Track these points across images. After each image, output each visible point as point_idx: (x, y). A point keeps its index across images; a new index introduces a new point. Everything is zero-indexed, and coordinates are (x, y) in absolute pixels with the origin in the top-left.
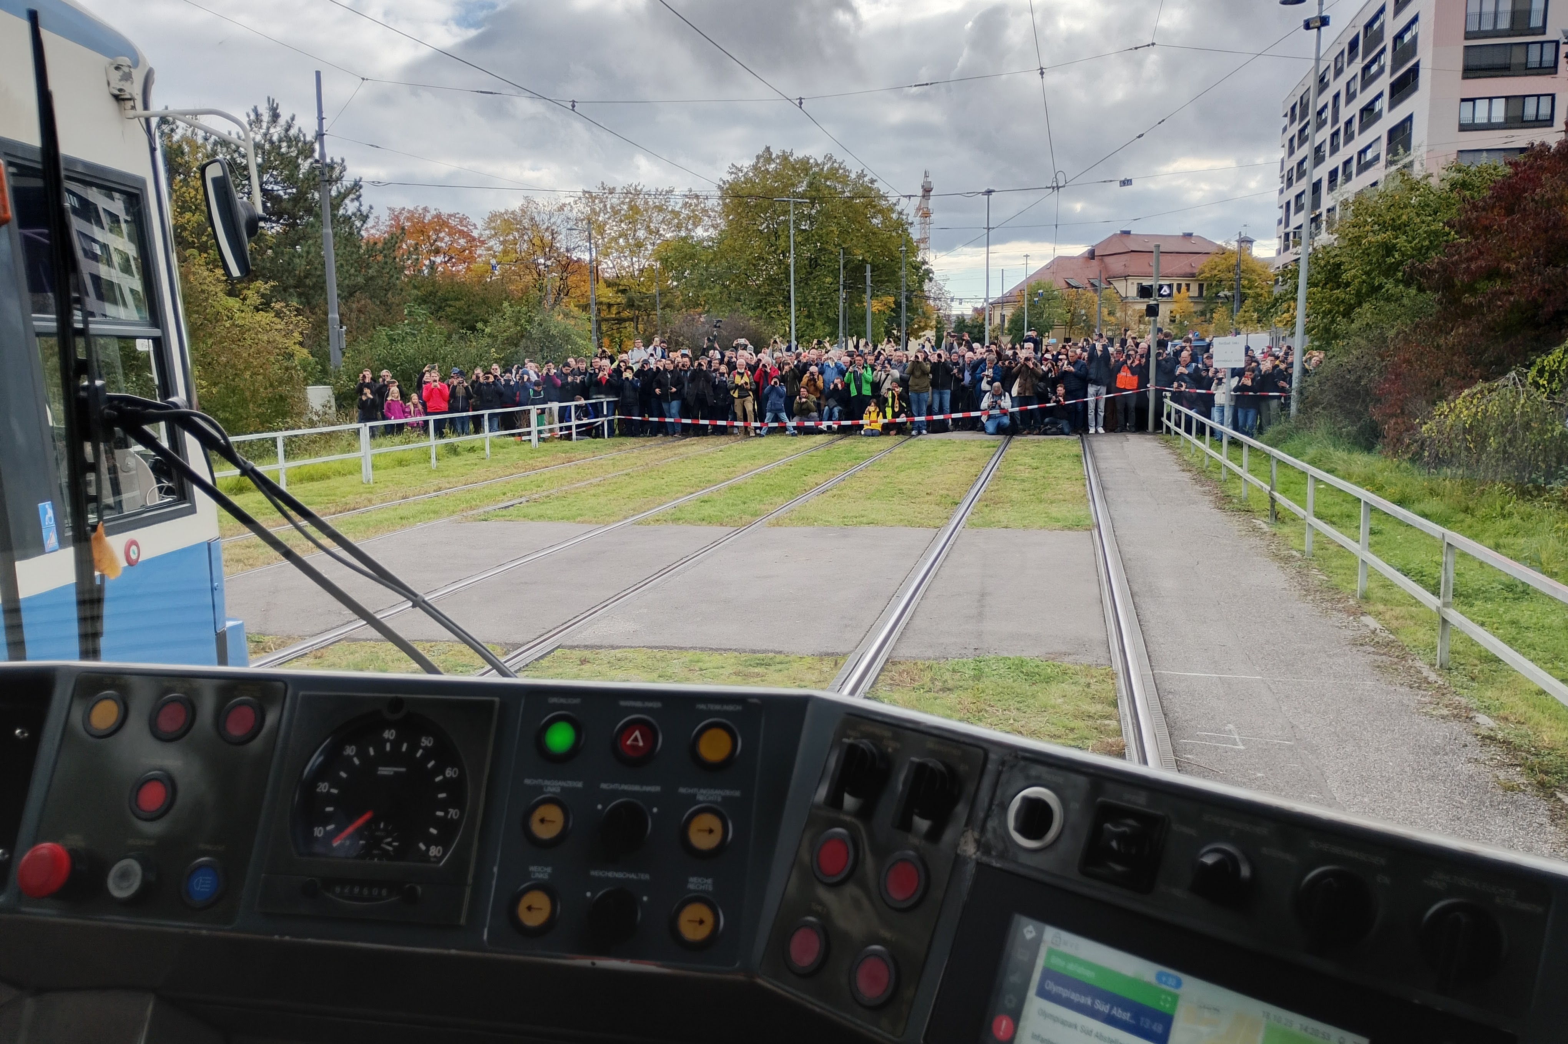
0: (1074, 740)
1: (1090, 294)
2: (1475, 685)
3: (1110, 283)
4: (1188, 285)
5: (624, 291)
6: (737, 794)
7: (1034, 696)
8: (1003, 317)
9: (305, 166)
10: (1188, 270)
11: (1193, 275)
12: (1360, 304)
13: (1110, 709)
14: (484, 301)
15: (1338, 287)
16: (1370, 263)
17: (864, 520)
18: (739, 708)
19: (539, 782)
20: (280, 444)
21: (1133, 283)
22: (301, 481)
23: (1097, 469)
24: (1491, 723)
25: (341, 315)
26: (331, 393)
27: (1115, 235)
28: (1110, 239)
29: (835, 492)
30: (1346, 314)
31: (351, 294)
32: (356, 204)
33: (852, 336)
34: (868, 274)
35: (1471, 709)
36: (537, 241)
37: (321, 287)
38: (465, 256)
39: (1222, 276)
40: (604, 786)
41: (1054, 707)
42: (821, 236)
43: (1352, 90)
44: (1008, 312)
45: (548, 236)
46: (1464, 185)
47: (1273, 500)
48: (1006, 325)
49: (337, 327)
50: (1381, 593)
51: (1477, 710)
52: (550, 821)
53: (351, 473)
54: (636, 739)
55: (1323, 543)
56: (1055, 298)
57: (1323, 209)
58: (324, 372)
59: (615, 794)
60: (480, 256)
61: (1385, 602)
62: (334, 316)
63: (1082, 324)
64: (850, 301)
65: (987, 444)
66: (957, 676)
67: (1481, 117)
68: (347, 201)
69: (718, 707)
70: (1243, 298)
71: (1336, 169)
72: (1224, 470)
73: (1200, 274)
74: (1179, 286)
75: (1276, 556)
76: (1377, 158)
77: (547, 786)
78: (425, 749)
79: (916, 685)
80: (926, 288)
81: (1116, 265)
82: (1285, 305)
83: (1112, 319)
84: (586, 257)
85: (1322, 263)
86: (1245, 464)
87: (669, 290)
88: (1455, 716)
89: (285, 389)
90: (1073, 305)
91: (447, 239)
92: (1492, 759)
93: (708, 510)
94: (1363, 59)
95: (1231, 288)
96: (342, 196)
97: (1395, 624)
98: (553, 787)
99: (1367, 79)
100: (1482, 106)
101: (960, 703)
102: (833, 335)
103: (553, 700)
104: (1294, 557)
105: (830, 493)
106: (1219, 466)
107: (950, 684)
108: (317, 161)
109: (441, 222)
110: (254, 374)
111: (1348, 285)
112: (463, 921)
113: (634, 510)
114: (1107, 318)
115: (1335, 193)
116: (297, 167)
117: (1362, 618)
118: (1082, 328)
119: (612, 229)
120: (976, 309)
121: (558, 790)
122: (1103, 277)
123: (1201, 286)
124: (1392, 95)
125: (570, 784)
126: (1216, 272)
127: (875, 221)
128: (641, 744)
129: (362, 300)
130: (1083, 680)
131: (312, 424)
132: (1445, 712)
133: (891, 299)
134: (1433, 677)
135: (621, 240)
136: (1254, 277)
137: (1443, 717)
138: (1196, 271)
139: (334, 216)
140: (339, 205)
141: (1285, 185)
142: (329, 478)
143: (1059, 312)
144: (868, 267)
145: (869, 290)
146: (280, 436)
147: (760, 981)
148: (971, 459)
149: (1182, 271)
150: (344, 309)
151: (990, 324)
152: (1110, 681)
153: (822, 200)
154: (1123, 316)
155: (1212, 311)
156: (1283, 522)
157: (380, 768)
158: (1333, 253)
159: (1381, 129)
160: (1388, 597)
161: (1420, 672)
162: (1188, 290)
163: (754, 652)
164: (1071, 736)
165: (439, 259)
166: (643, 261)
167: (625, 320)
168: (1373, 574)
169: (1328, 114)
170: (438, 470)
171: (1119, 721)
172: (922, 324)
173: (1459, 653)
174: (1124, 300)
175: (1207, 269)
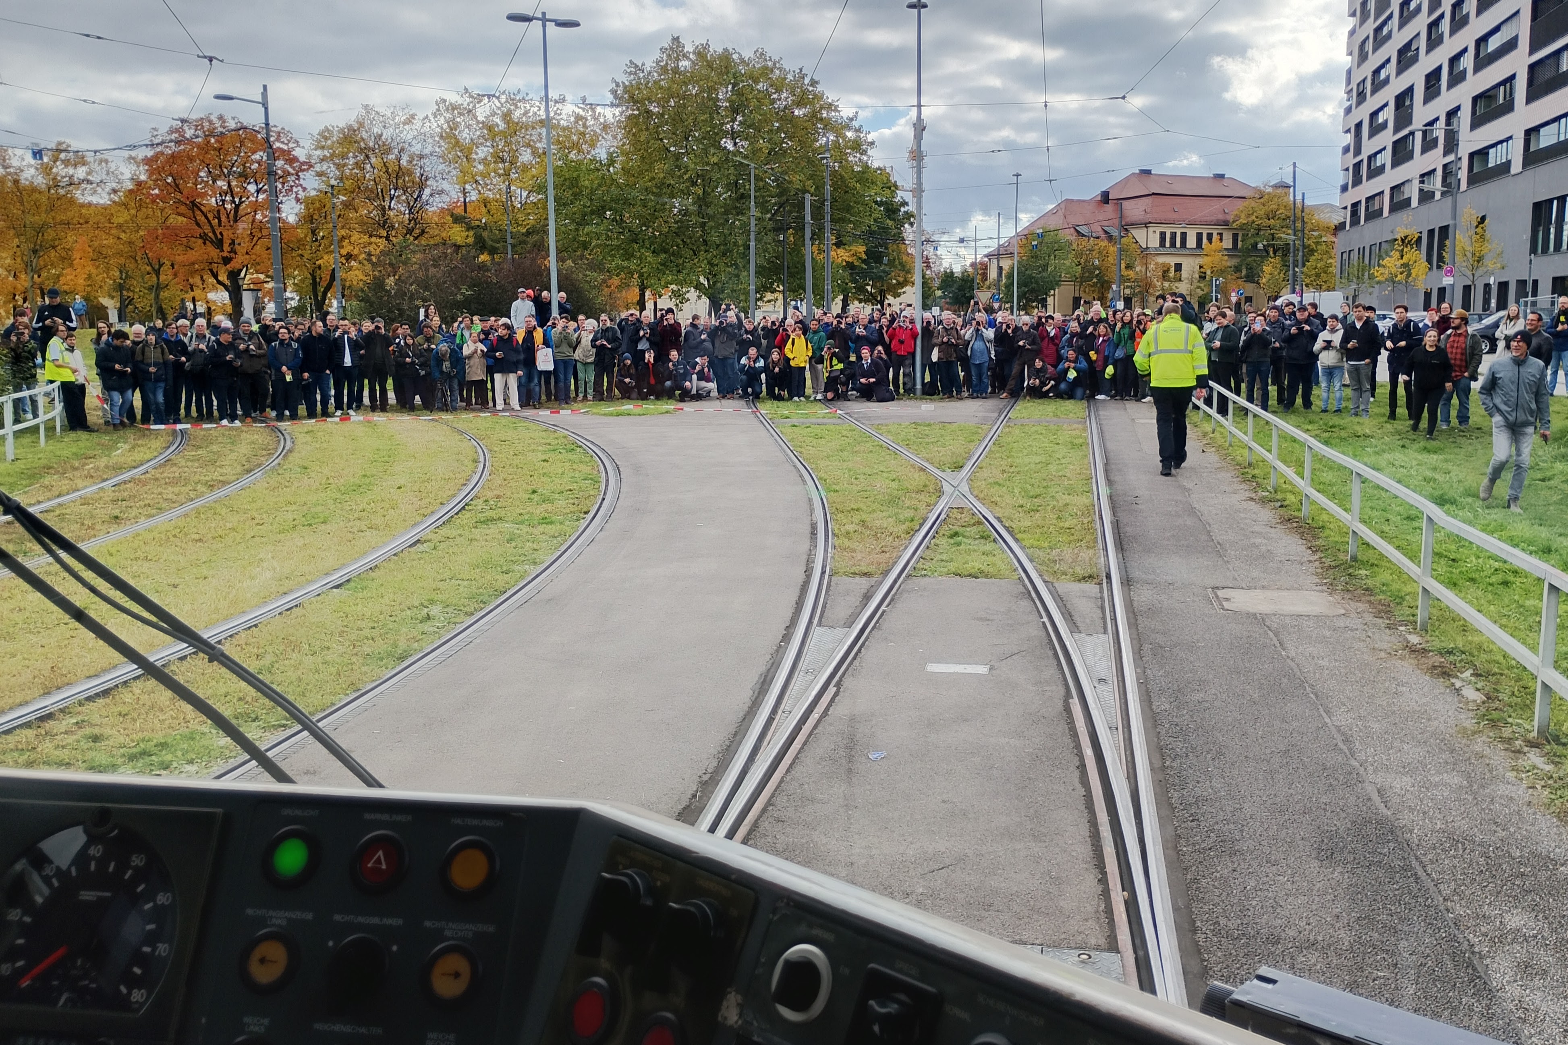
1: (1104, 243)
3: (1128, 232)
4: (1221, 234)
6: (491, 929)
8: (1000, 271)
10: (1221, 217)
11: (1226, 223)
18: (500, 823)
19: (260, 912)
21: (1154, 232)
27: (1133, 174)
28: (1127, 179)
39: (1261, 224)
40: (337, 917)
52: (271, 961)
54: (378, 861)
56: (1061, 248)
59: (350, 927)
63: (1095, 280)
69: (475, 822)
73: (1234, 222)
74: (1210, 235)
77: (271, 917)
78: (136, 869)
81: (1134, 210)
83: (1131, 274)
90: (1084, 257)
98: (279, 918)
114: (1124, 272)
118: (1095, 285)
121: (284, 923)
122: (1120, 226)
123: (1235, 238)
125: (298, 915)
126: (1253, 218)
128: (384, 867)
138: (1230, 218)
143: (1066, 265)
149: (1213, 218)
154: (1144, 270)
157: (82, 893)
162: (1221, 240)
172: (901, 279)
174: (1145, 252)
175: (1243, 216)
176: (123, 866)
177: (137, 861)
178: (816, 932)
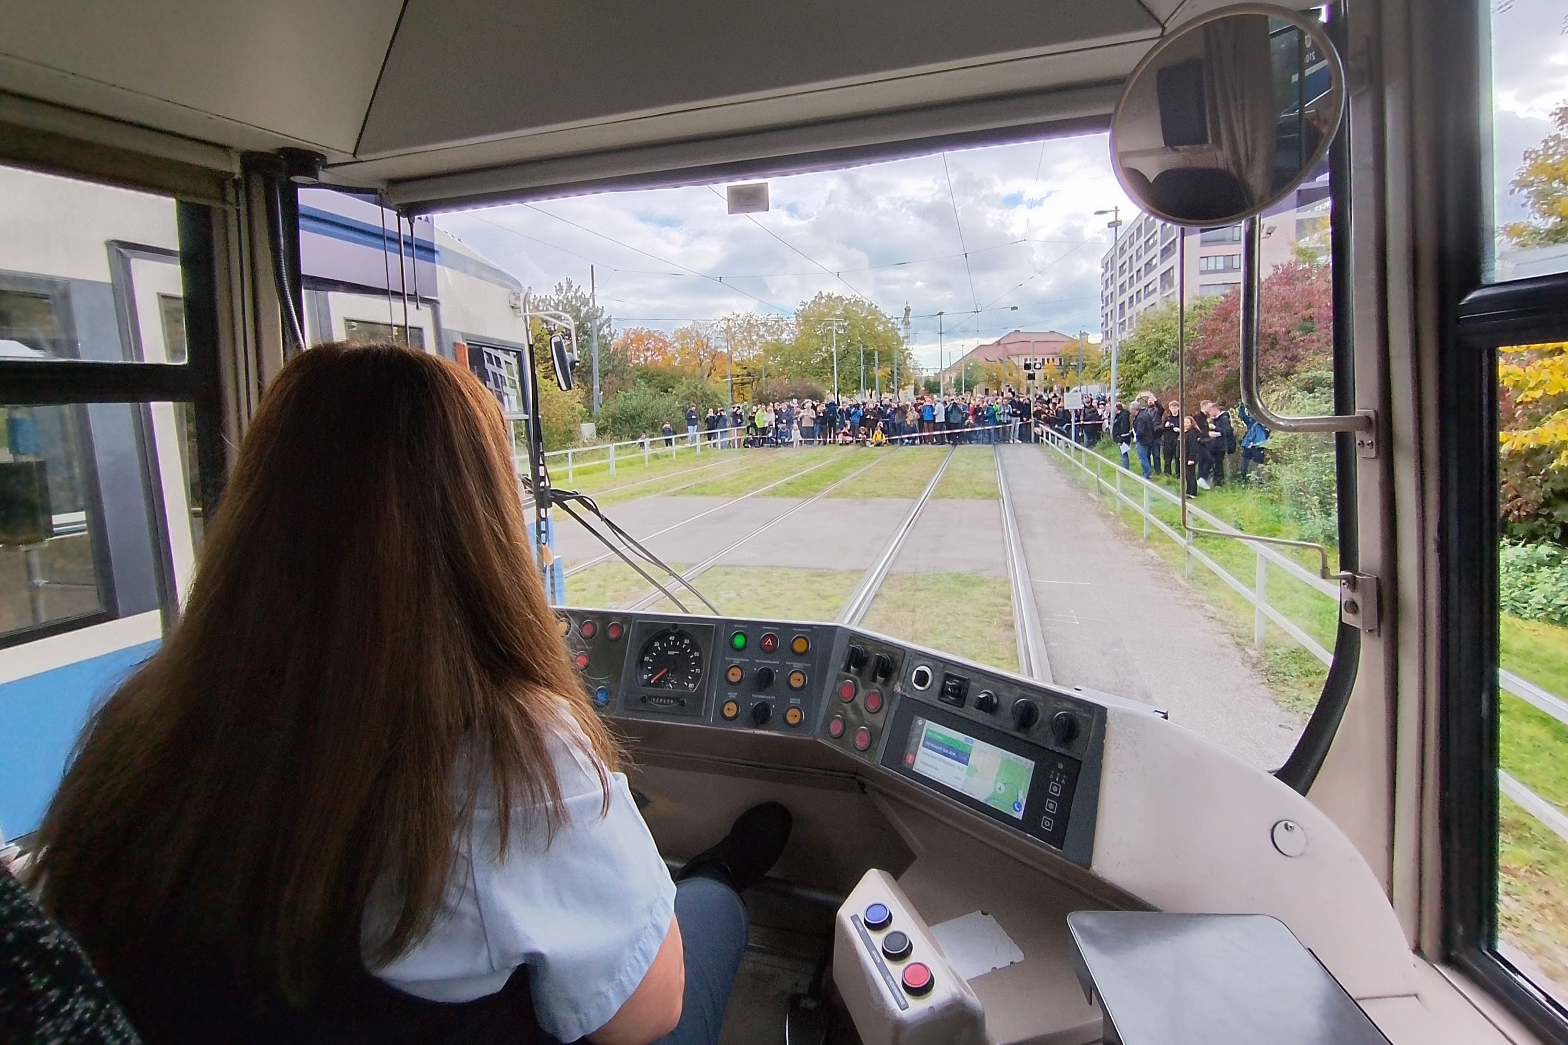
0: (987, 618)
1: (999, 365)
2: (1206, 588)
3: (1009, 358)
4: (1053, 359)
5: (745, 368)
6: (809, 665)
7: (966, 594)
8: (951, 378)
9: (584, 310)
10: (1053, 351)
11: (1056, 354)
12: (1146, 373)
13: (1007, 601)
14: (672, 377)
15: (1134, 362)
16: (1151, 350)
17: (875, 494)
18: (810, 630)
19: (730, 659)
20: (570, 456)
21: (1022, 358)
22: (580, 474)
23: (1002, 464)
24: (1214, 610)
25: (600, 386)
26: (594, 427)
27: (1011, 332)
28: (1008, 335)
29: (859, 478)
30: (1140, 377)
31: (606, 375)
32: (609, 329)
33: (868, 389)
34: (876, 357)
35: (1204, 602)
36: (699, 343)
37: (590, 372)
38: (662, 351)
39: (1072, 354)
40: (756, 661)
41: (976, 600)
42: (849, 336)
43: (1139, 254)
44: (954, 375)
45: (705, 340)
46: (1201, 307)
47: (1098, 481)
48: (953, 382)
49: (598, 393)
50: (1157, 535)
51: (1207, 602)
52: (736, 675)
53: (604, 470)
54: (769, 642)
55: (1126, 508)
56: (979, 367)
57: (1126, 318)
58: (591, 416)
59: (761, 664)
60: (669, 351)
61: (1159, 540)
62: (596, 387)
63: (994, 381)
64: (866, 371)
65: (942, 450)
66: (924, 583)
67: (1211, 267)
68: (605, 327)
70: (1084, 366)
71: (1132, 296)
72: (1073, 465)
73: (1059, 353)
74: (1048, 360)
75: (1101, 515)
76: (1155, 289)
77: (734, 660)
78: (686, 644)
79: (903, 587)
80: (908, 363)
81: (1013, 349)
82: (1105, 373)
83: (1011, 377)
84: (726, 351)
85: (1125, 349)
86: (1084, 462)
87: (770, 366)
88: (1194, 606)
89: (571, 427)
90: (990, 371)
91: (653, 343)
92: (1213, 630)
93: (791, 489)
94: (1145, 236)
95: (1077, 360)
96: (602, 325)
97: (1165, 553)
98: (737, 661)
99: (1148, 249)
100: (1212, 260)
101: (926, 598)
102: (858, 388)
103: (736, 626)
104: (1110, 515)
105: (856, 479)
106: (1070, 462)
107: (921, 587)
108: (590, 309)
109: (650, 335)
110: (557, 419)
111: (1139, 362)
112: (703, 714)
113: (752, 489)
114: (1008, 377)
115: (1132, 309)
116: (580, 311)
117: (1147, 550)
119: (739, 337)
120: (935, 374)
121: (739, 662)
122: (1006, 356)
123: (1060, 360)
124: (1162, 256)
126: (1068, 352)
127: (879, 328)
128: (771, 644)
129: (611, 378)
130: (992, 586)
131: (585, 445)
132: (1189, 603)
133: (889, 369)
134: (1183, 583)
135: (743, 342)
136: (1090, 354)
137: (1188, 606)
138: (1057, 351)
139: (598, 335)
140: (600, 329)
141: (1104, 304)
142: (593, 473)
143: (981, 375)
144: (876, 353)
145: (876, 365)
146: (570, 452)
147: (818, 740)
148: (934, 459)
149: (1050, 352)
150: (602, 382)
151: (944, 381)
152: (1007, 585)
153: (850, 319)
154: (1017, 377)
155: (1067, 373)
156: (1105, 495)
157: (669, 652)
158: (1130, 345)
159: (1156, 274)
160: (1161, 538)
161: (1176, 581)
162: (1053, 361)
163: (816, 569)
164: (986, 616)
165: (649, 354)
166: (757, 351)
167: (746, 383)
168: (1152, 525)
169: (1126, 266)
170: (649, 468)
171: (1011, 607)
172: (907, 382)
173: (1198, 569)
174: (1017, 369)
175: (1063, 350)
176: (682, 643)
177: (687, 641)
178: (926, 663)
